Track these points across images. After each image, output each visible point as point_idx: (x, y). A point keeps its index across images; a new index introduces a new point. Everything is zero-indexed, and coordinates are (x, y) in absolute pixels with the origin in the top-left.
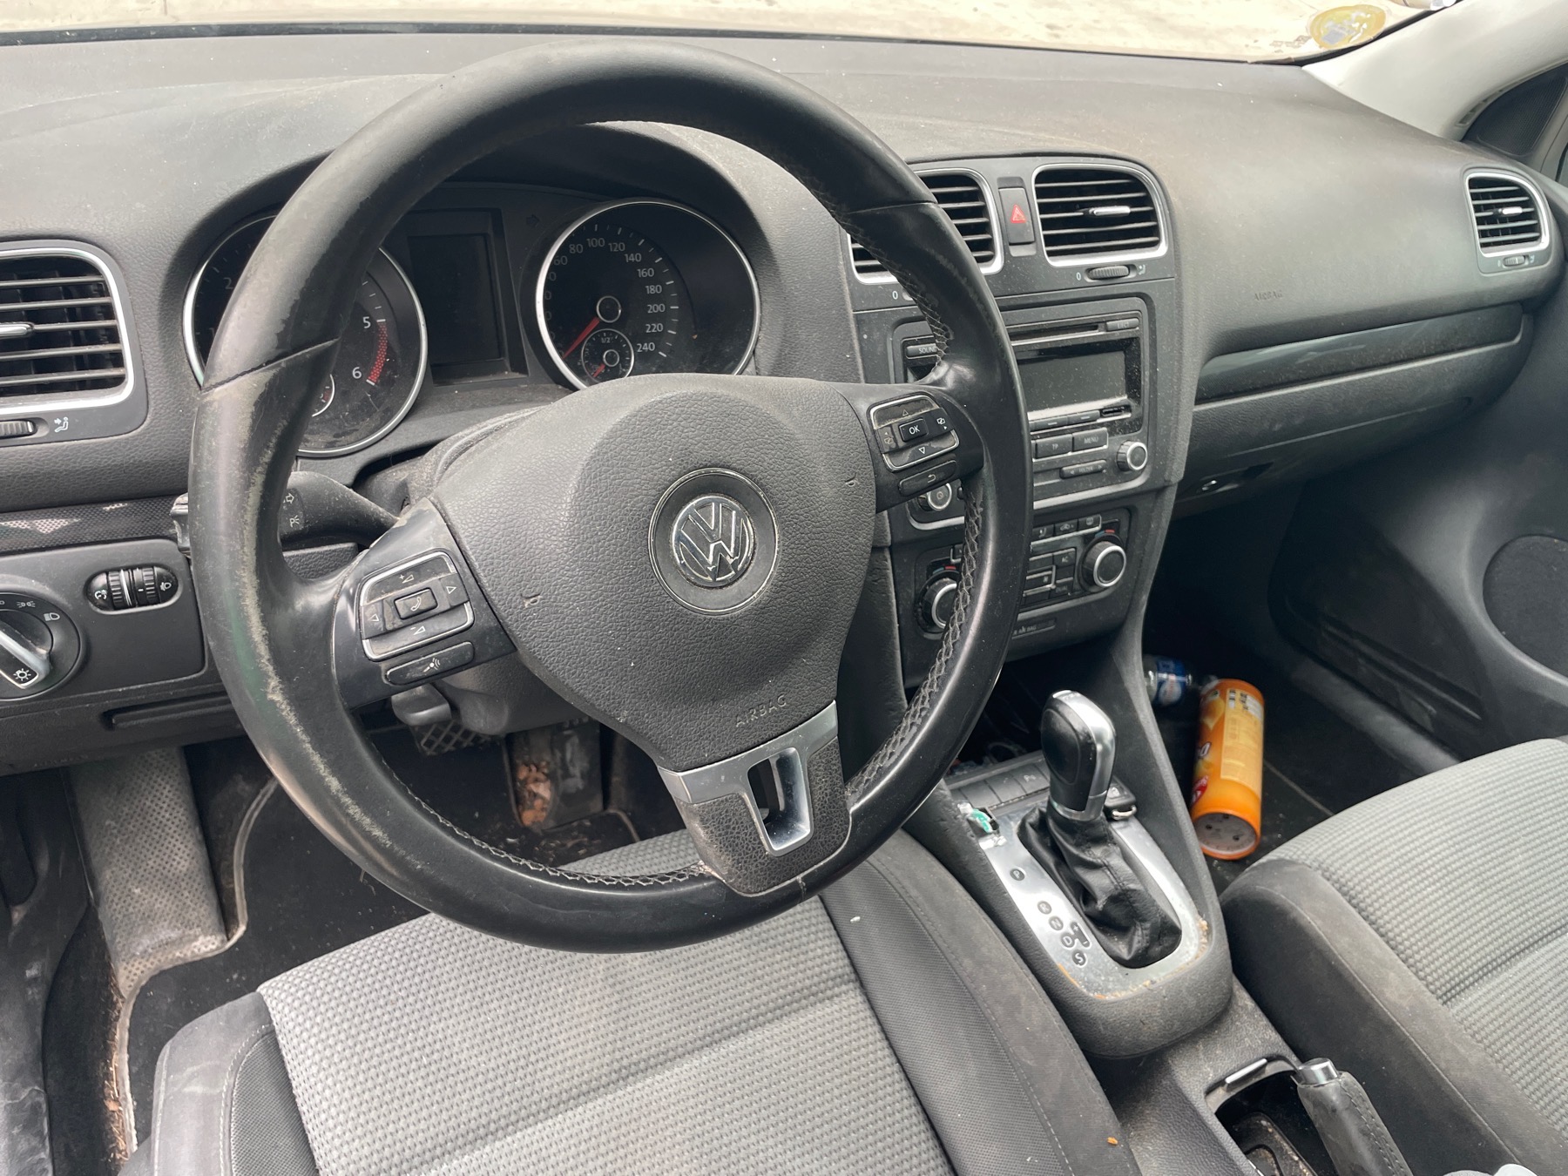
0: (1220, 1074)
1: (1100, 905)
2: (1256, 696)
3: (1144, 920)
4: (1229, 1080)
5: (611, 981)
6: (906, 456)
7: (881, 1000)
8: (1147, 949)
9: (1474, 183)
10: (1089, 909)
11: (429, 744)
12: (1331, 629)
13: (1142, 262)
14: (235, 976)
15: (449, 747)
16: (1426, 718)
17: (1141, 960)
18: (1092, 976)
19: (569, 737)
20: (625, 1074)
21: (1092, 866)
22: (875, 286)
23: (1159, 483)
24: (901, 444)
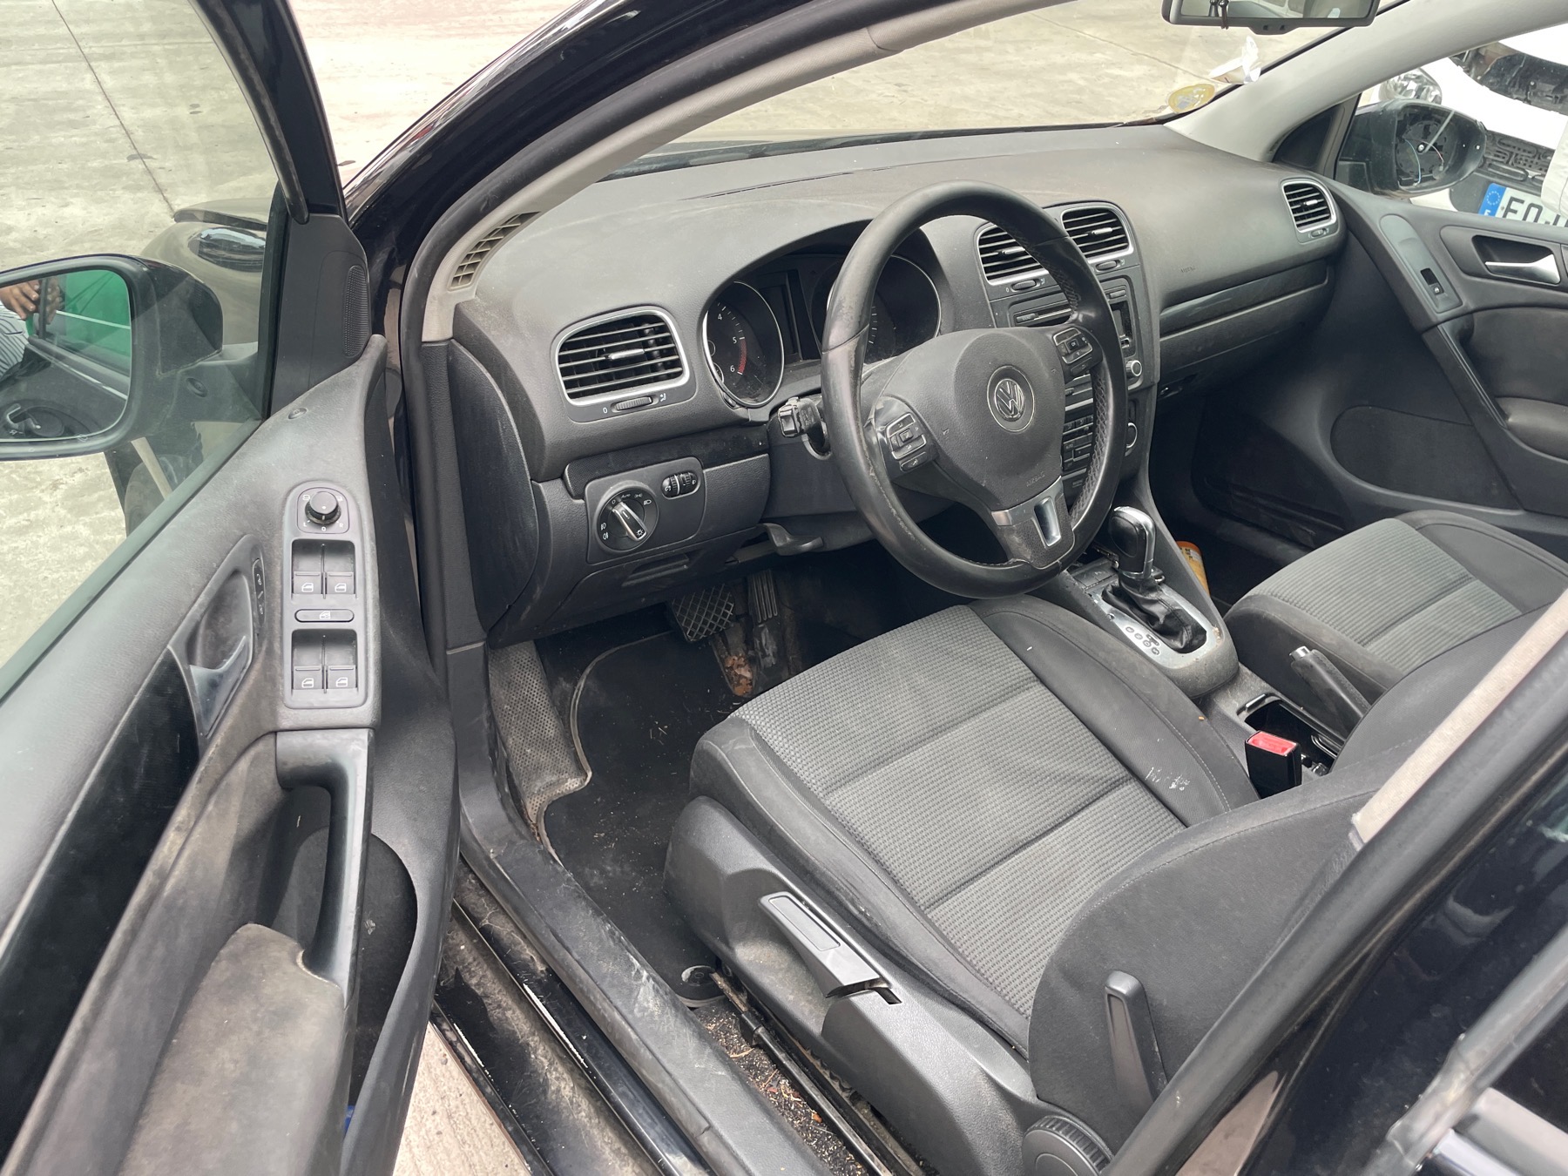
0: (1242, 704)
1: (1162, 621)
2: (1196, 551)
3: (1187, 625)
4: (1248, 706)
5: (913, 690)
6: (1072, 356)
7: (1056, 686)
8: (1191, 641)
9: (1287, 188)
10: (1156, 626)
11: (691, 633)
12: (1238, 494)
13: (1122, 258)
14: (599, 800)
15: (703, 636)
16: (1310, 539)
17: (1188, 649)
18: (1165, 659)
19: (763, 628)
20: (937, 732)
21: (1153, 602)
22: (998, 286)
23: (1148, 384)
24: (1070, 351)
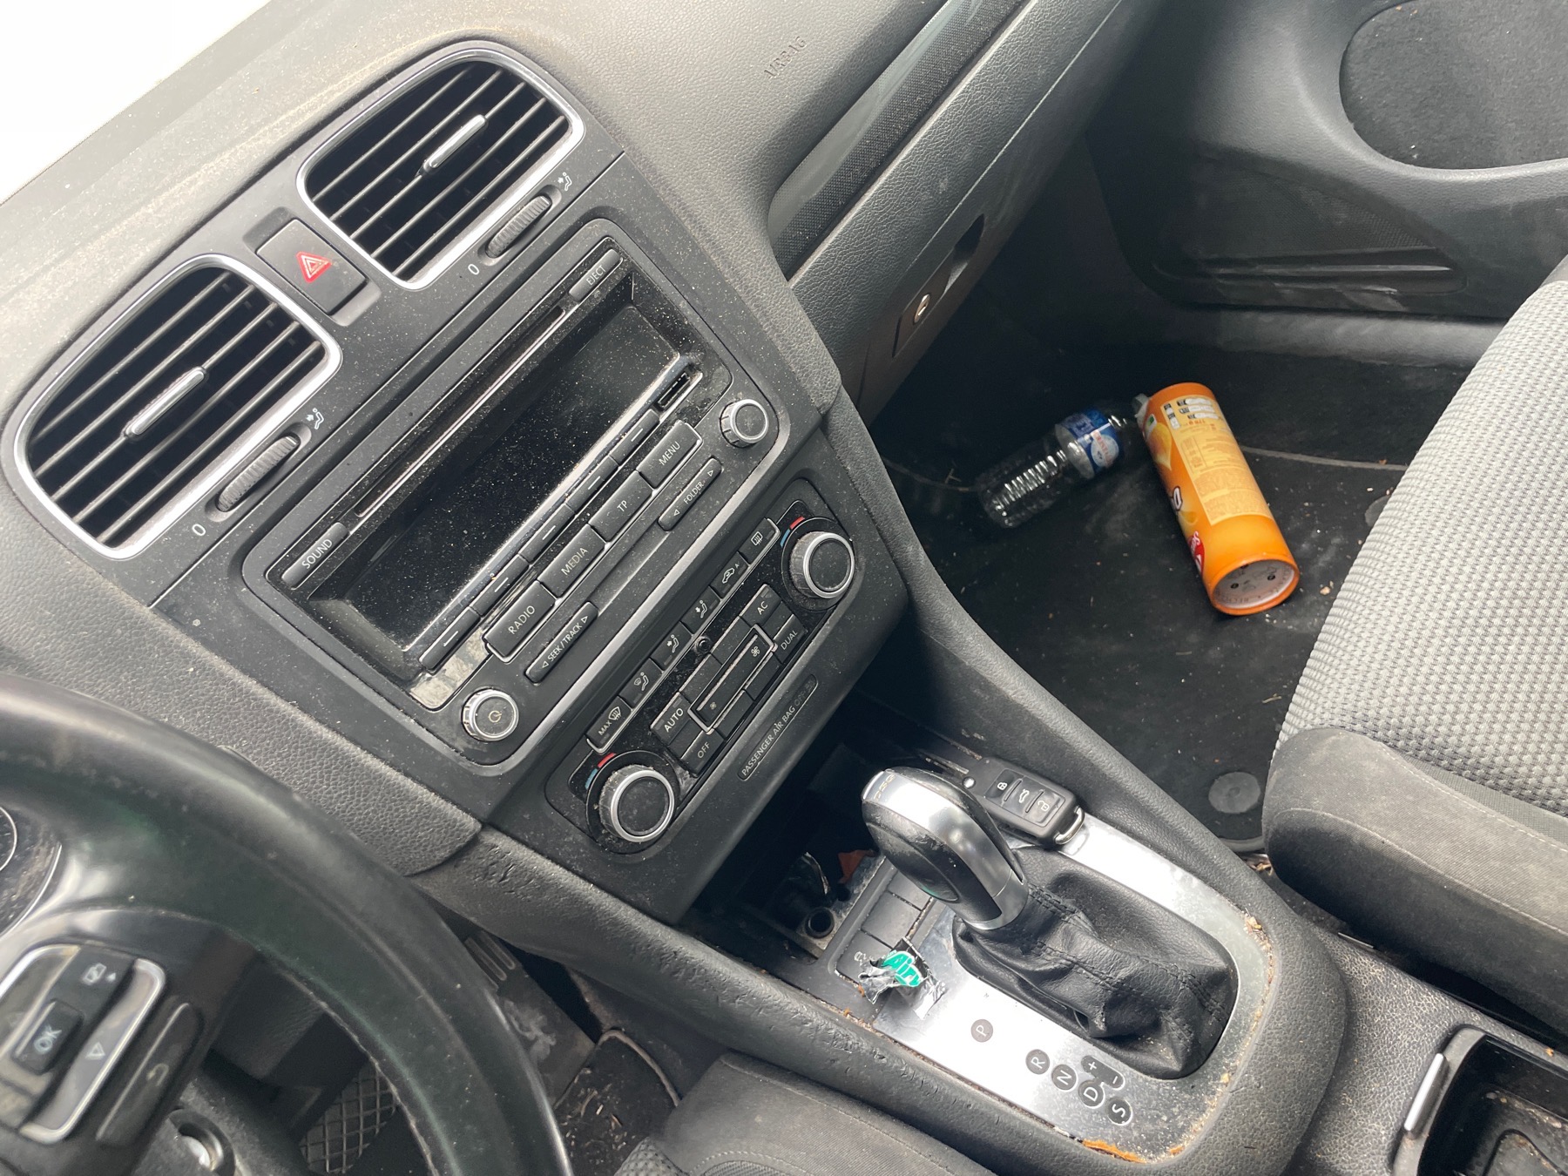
3: (1168, 1005)
4: (1409, 1125)
8: (1195, 1042)
12: (1222, 271)
13: (557, 172)
18: (1148, 1126)
21: (1060, 974)
22: (156, 545)
